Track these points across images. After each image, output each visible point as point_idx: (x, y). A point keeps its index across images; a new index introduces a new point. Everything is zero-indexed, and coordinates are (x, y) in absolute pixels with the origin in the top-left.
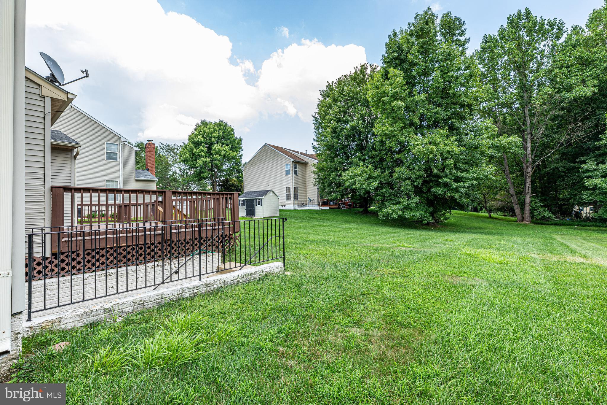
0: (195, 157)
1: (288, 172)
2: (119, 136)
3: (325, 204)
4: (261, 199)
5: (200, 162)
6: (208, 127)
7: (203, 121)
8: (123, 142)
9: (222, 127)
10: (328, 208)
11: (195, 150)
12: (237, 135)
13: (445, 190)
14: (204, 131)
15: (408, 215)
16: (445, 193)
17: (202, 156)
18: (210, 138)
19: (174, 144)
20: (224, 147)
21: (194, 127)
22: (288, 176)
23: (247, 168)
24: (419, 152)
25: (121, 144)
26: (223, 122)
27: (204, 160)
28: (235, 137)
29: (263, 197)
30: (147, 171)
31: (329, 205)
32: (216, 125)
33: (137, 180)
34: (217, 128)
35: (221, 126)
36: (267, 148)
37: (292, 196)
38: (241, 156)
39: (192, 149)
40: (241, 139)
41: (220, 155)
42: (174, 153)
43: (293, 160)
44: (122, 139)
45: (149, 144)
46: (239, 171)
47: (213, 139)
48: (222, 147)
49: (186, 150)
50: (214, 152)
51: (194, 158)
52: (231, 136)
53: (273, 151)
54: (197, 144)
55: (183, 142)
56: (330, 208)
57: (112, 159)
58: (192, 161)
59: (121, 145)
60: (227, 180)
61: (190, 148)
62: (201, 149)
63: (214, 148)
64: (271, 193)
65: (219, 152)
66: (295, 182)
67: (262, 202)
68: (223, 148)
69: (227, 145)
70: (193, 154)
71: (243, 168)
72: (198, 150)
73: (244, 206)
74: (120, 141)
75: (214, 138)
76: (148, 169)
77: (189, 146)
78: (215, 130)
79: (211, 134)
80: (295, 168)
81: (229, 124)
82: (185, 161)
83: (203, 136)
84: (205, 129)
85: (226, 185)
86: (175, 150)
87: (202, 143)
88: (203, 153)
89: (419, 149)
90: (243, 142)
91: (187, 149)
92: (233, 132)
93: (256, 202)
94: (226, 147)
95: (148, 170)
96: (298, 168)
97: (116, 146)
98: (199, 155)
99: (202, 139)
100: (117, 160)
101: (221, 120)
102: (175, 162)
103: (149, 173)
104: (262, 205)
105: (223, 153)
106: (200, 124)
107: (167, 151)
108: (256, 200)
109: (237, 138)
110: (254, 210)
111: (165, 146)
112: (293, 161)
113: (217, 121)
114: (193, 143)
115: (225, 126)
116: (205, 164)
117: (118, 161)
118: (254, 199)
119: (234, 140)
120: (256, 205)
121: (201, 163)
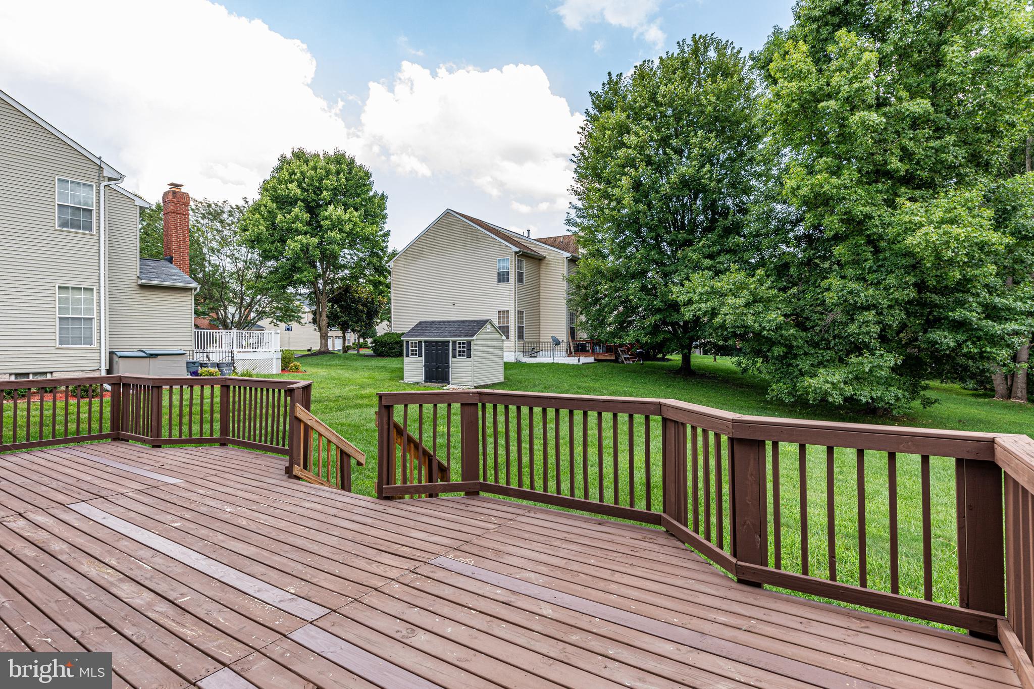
0: (280, 235)
1: (503, 277)
2: (98, 162)
3: (580, 349)
4: (469, 343)
5: (294, 244)
6: (311, 164)
7: (296, 150)
8: (110, 179)
9: (344, 166)
10: (591, 360)
11: (280, 217)
12: (377, 188)
13: (961, 337)
14: (302, 173)
15: (865, 394)
16: (959, 345)
17: (298, 232)
18: (318, 190)
19: (221, 201)
20: (351, 213)
21: (276, 163)
22: (504, 285)
23: (401, 263)
24: (927, 241)
25: (103, 184)
26: (344, 155)
27: (304, 241)
28: (371, 193)
29: (474, 338)
30: (167, 263)
31: (593, 353)
32: (328, 159)
33: (143, 287)
34: (333, 167)
35: (340, 164)
36: (451, 220)
37: (513, 332)
38: (387, 235)
39: (272, 214)
40: (383, 198)
41: (341, 231)
42: (222, 222)
43: (517, 250)
44: (107, 173)
45: (174, 193)
46: (380, 270)
47: (325, 193)
48: (346, 212)
49: (257, 216)
50: (327, 222)
51: (277, 237)
52: (365, 188)
53: (466, 226)
54: (284, 202)
55: (245, 199)
56: (595, 360)
57: (75, 225)
58: (273, 243)
59: (102, 188)
60: (347, 289)
61: (269, 212)
62: (297, 216)
63: (327, 214)
64: (489, 328)
65: (338, 224)
66: (519, 300)
67: (469, 350)
68: (348, 215)
69: (356, 209)
70: (274, 226)
71: (391, 264)
72: (288, 216)
73: (420, 356)
74: (100, 176)
75: (327, 190)
76: (172, 258)
77: (266, 207)
78: (328, 173)
79: (320, 180)
80: (520, 268)
81: (358, 162)
82: (254, 242)
83: (299, 186)
84: (305, 168)
85: (345, 301)
86: (225, 216)
87: (297, 200)
88: (299, 225)
89: (926, 234)
90: (388, 204)
91: (260, 213)
92: (369, 178)
93: (454, 349)
94: (356, 214)
95: (170, 260)
96: (526, 267)
97: (87, 189)
98: (290, 230)
99: (298, 191)
100: (91, 230)
101: (341, 149)
102: (224, 242)
103: (173, 269)
104: (469, 356)
105: (348, 227)
106: (289, 155)
107: (204, 217)
108: (454, 342)
109: (375, 195)
110: (448, 367)
111: (200, 205)
112: (516, 253)
113: (331, 152)
114: (275, 199)
115: (352, 163)
116: (305, 249)
117: (94, 231)
118: (448, 342)
119: (371, 199)
120: (454, 356)
121: (296, 247)
